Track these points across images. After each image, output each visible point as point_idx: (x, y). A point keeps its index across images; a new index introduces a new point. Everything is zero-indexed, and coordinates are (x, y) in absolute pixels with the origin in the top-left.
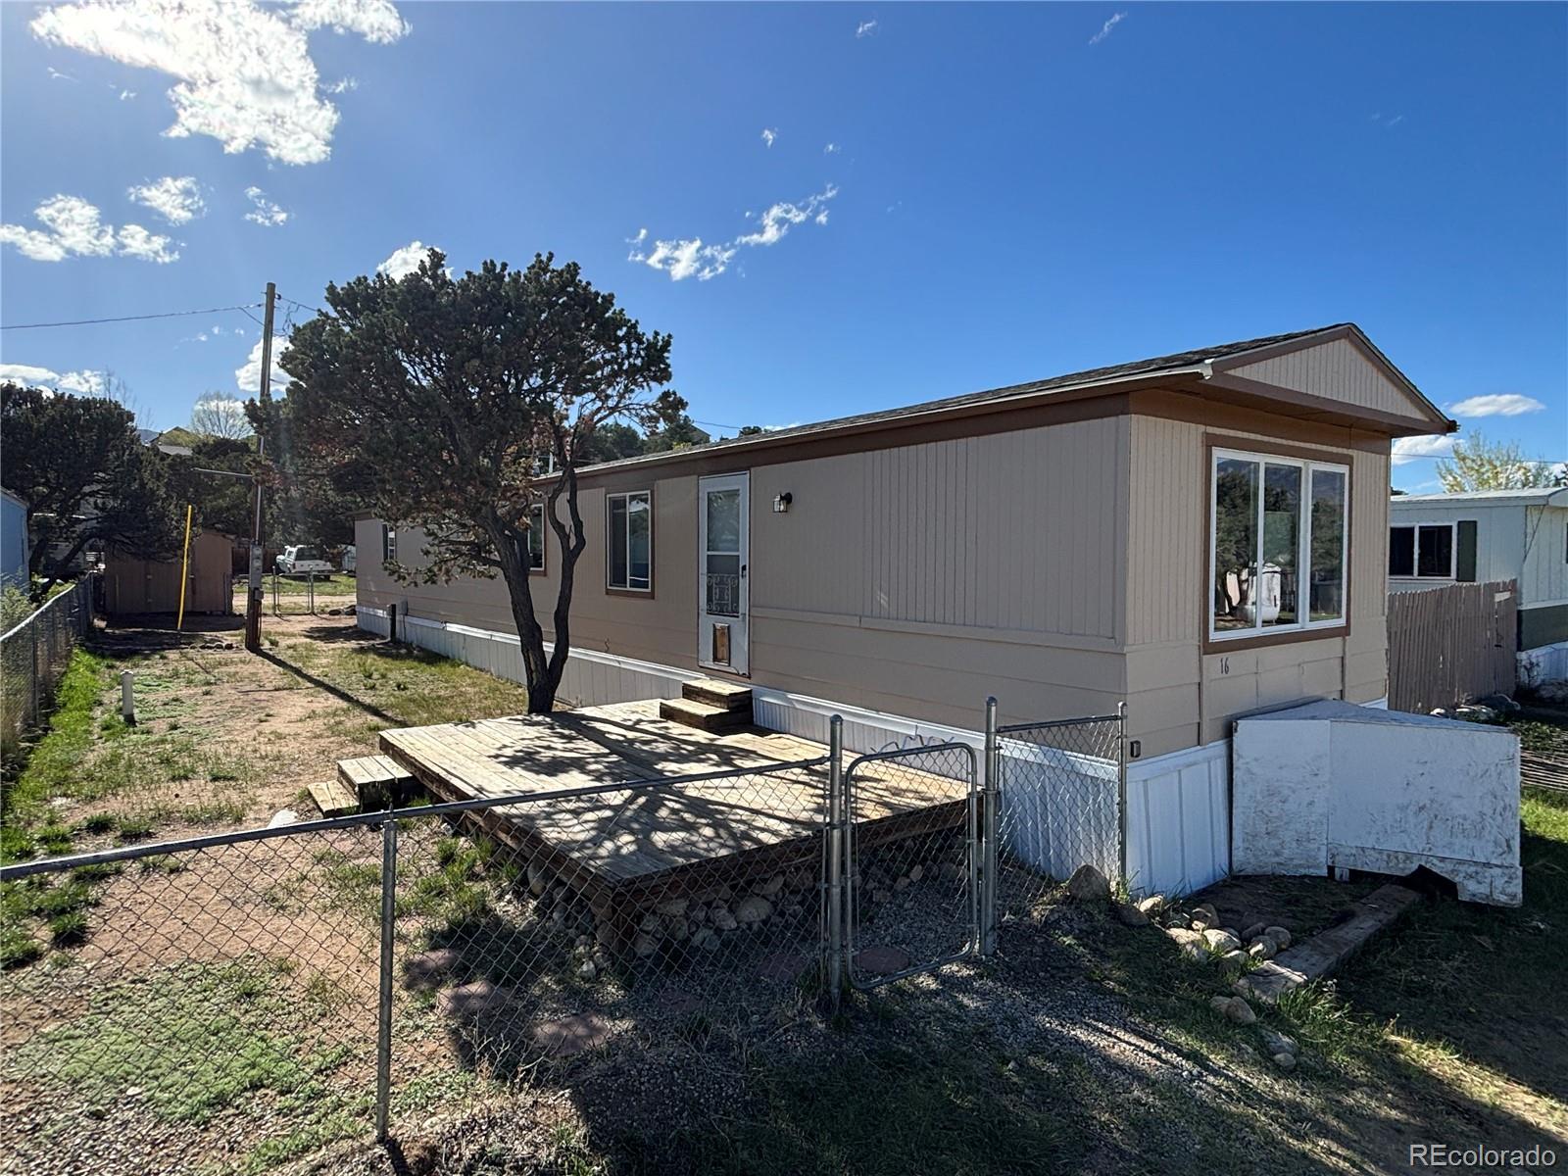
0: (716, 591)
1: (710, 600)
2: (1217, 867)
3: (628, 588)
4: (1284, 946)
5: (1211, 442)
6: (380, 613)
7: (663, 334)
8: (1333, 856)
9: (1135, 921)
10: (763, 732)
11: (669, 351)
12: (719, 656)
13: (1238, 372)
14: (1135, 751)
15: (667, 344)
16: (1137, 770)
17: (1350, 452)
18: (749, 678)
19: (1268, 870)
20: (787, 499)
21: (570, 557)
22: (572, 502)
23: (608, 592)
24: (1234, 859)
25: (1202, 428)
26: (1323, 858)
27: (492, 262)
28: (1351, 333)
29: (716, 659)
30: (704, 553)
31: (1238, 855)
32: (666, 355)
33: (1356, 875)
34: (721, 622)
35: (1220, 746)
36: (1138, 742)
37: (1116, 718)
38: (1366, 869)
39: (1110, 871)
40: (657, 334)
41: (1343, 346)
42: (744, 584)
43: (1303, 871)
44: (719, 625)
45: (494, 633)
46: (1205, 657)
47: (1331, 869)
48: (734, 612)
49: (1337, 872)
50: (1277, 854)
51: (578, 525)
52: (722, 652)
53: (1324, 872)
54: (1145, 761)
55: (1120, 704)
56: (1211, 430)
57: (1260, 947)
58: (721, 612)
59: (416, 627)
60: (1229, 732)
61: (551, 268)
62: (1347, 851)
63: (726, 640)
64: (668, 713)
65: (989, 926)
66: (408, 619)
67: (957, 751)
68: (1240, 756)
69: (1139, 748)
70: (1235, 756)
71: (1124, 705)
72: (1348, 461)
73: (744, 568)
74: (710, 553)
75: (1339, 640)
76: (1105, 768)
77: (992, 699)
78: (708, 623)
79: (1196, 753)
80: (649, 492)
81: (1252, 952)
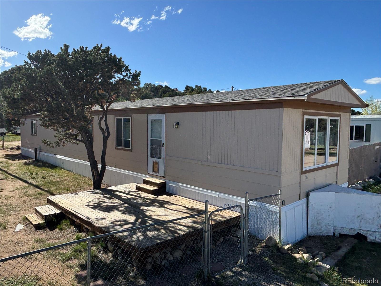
0: (153, 152)
1: (151, 153)
2: (304, 234)
3: (123, 148)
4: (324, 258)
5: (304, 114)
6: (30, 150)
7: (138, 71)
8: (335, 230)
9: (284, 252)
10: (170, 195)
11: (140, 76)
12: (155, 170)
13: (313, 97)
14: (283, 203)
15: (139, 75)
16: (284, 208)
17: (340, 113)
18: (165, 178)
19: (317, 234)
20: (178, 124)
21: (105, 139)
22: (106, 121)
23: (116, 148)
24: (308, 231)
25: (301, 110)
26: (332, 230)
27: (82, 47)
28: (342, 82)
29: (153, 171)
30: (149, 138)
31: (309, 230)
32: (139, 77)
33: (341, 235)
34: (156, 160)
35: (305, 200)
36: (284, 201)
37: (279, 194)
38: (344, 233)
39: (276, 237)
40: (136, 71)
41: (340, 86)
42: (163, 149)
43: (327, 234)
44: (155, 161)
45: (74, 159)
46: (302, 175)
47: (334, 234)
48: (160, 158)
49: (336, 234)
50: (320, 230)
51: (108, 128)
52: (156, 169)
53: (333, 234)
54: (286, 206)
55: (280, 190)
56: (304, 110)
57: (318, 258)
58: (155, 157)
59: (44, 155)
60: (307, 196)
61: (101, 49)
62: (339, 228)
63: (157, 166)
64: (139, 189)
65: (246, 256)
66: (41, 153)
67: (238, 207)
68: (310, 203)
69: (284, 203)
70: (309, 203)
71: (281, 191)
72: (339, 116)
73: (163, 144)
74: (151, 138)
75: (336, 167)
76: (276, 209)
77: (247, 192)
78: (151, 160)
79: (299, 202)
80: (130, 118)
81: (316, 260)
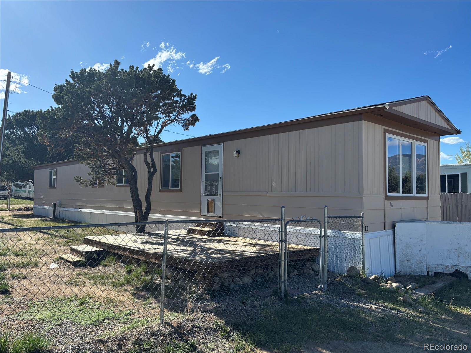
0: (209, 187)
1: (206, 190)
2: (391, 272)
3: (170, 189)
4: (417, 287)
5: (386, 132)
7: (194, 94)
8: (429, 268)
9: (369, 282)
10: (229, 236)
11: (195, 101)
12: (210, 211)
14: (366, 229)
15: (195, 97)
16: (367, 235)
17: (427, 139)
18: (222, 218)
19: (408, 273)
20: (239, 152)
21: (151, 176)
22: (152, 156)
23: (160, 191)
24: (397, 269)
25: (383, 127)
26: (425, 269)
28: (427, 99)
29: (208, 212)
30: (204, 173)
33: (436, 274)
35: (390, 231)
36: (367, 226)
37: (361, 217)
38: (439, 272)
39: (360, 267)
40: (192, 94)
41: (425, 103)
42: (220, 184)
43: (419, 274)
44: (209, 199)
45: (105, 211)
46: (386, 201)
47: (428, 272)
48: (216, 194)
49: (430, 273)
50: (410, 268)
51: (154, 164)
52: (210, 209)
53: (426, 274)
54: (369, 233)
55: (362, 213)
56: (385, 128)
57: (410, 286)
58: (211, 194)
59: (65, 211)
60: (393, 227)
61: (153, 69)
62: (433, 266)
63: (213, 205)
64: (190, 231)
65: (326, 280)
66: (61, 209)
67: (316, 222)
68: (397, 235)
69: (368, 228)
70: (396, 234)
72: (426, 142)
73: (221, 178)
74: (206, 173)
76: (358, 235)
77: (326, 206)
78: (205, 199)
79: (383, 232)
80: (180, 152)
81: (407, 289)
